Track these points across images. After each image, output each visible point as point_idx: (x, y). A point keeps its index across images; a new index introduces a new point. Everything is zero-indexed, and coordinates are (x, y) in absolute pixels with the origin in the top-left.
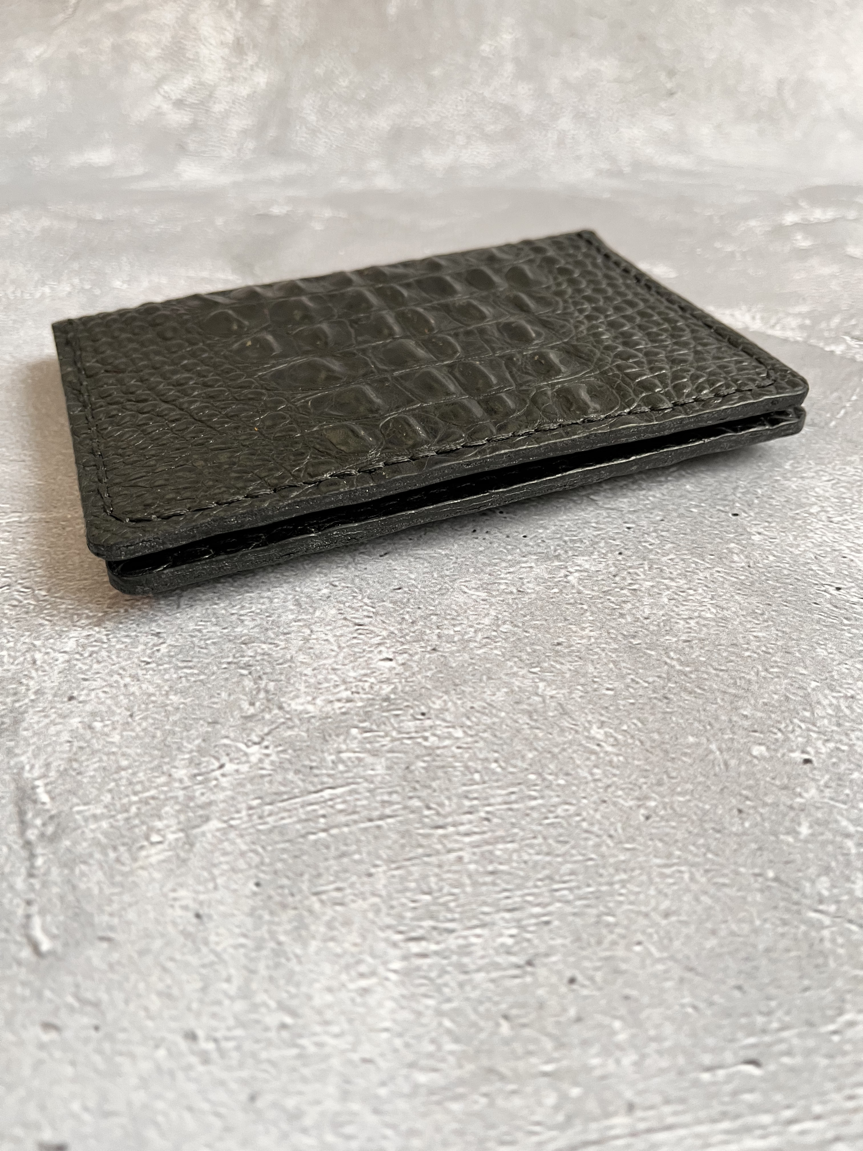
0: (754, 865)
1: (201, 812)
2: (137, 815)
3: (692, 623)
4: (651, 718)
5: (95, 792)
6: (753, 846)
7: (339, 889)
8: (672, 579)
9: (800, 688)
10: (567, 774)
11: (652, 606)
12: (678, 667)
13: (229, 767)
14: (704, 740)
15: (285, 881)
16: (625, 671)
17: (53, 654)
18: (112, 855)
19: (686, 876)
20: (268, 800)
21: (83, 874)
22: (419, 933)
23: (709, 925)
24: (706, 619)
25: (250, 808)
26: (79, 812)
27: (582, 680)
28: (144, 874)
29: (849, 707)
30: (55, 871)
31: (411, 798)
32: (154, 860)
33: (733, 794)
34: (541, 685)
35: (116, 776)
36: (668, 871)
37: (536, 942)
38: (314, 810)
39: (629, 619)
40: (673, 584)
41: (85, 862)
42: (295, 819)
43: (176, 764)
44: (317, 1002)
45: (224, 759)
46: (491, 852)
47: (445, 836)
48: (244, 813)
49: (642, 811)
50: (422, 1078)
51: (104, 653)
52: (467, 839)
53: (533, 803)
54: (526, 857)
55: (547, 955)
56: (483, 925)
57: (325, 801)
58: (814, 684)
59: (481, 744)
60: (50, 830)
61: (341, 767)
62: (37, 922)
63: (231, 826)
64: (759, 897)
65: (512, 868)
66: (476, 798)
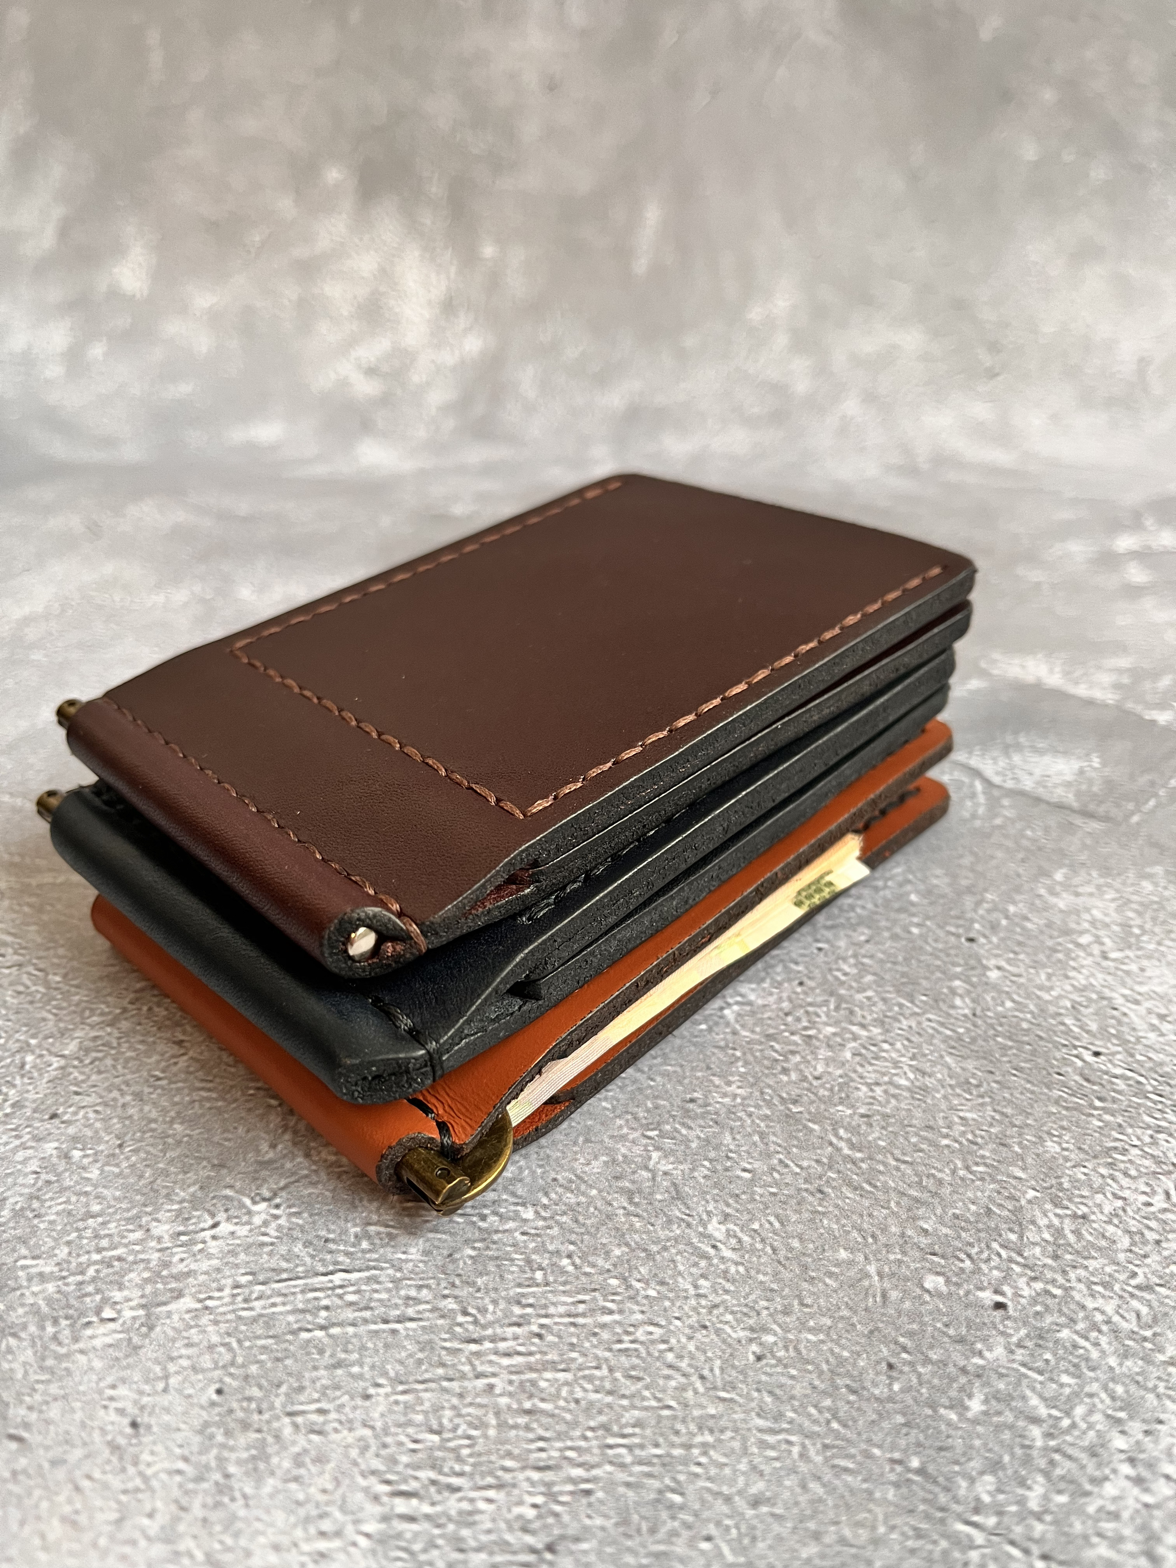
1: (173, 1285)
2: (94, 1280)
3: (879, 1091)
4: (794, 1218)
5: (50, 1243)
6: (900, 1419)
7: (321, 1412)
8: (863, 1026)
9: (1011, 1198)
10: (662, 1283)
11: (828, 1061)
12: (846, 1151)
13: (225, 1228)
15: (255, 1392)
16: (772, 1148)
17: (48, 1058)
18: (50, 1330)
19: (796, 1450)
20: (261, 1278)
23: (812, 1525)
25: (237, 1286)
26: (24, 1268)
27: (712, 1154)
28: (82, 1359)
29: (1077, 1232)
31: (445, 1297)
32: (98, 1343)
33: (885, 1339)
34: (655, 1155)
35: (81, 1225)
36: (771, 1439)
37: (566, 1518)
38: (316, 1299)
39: (794, 1076)
40: (864, 1033)
41: (14, 1335)
42: (289, 1308)
43: (159, 1216)
45: (221, 1216)
46: (533, 1383)
47: (477, 1354)
48: (227, 1291)
51: (109, 1062)
52: (505, 1361)
53: (607, 1319)
54: (579, 1394)
55: (577, 1540)
56: (500, 1487)
57: (333, 1289)
58: (1031, 1194)
59: (555, 1231)
61: (365, 1245)
63: (207, 1308)
64: (891, 1494)
65: (557, 1407)
66: (531, 1305)
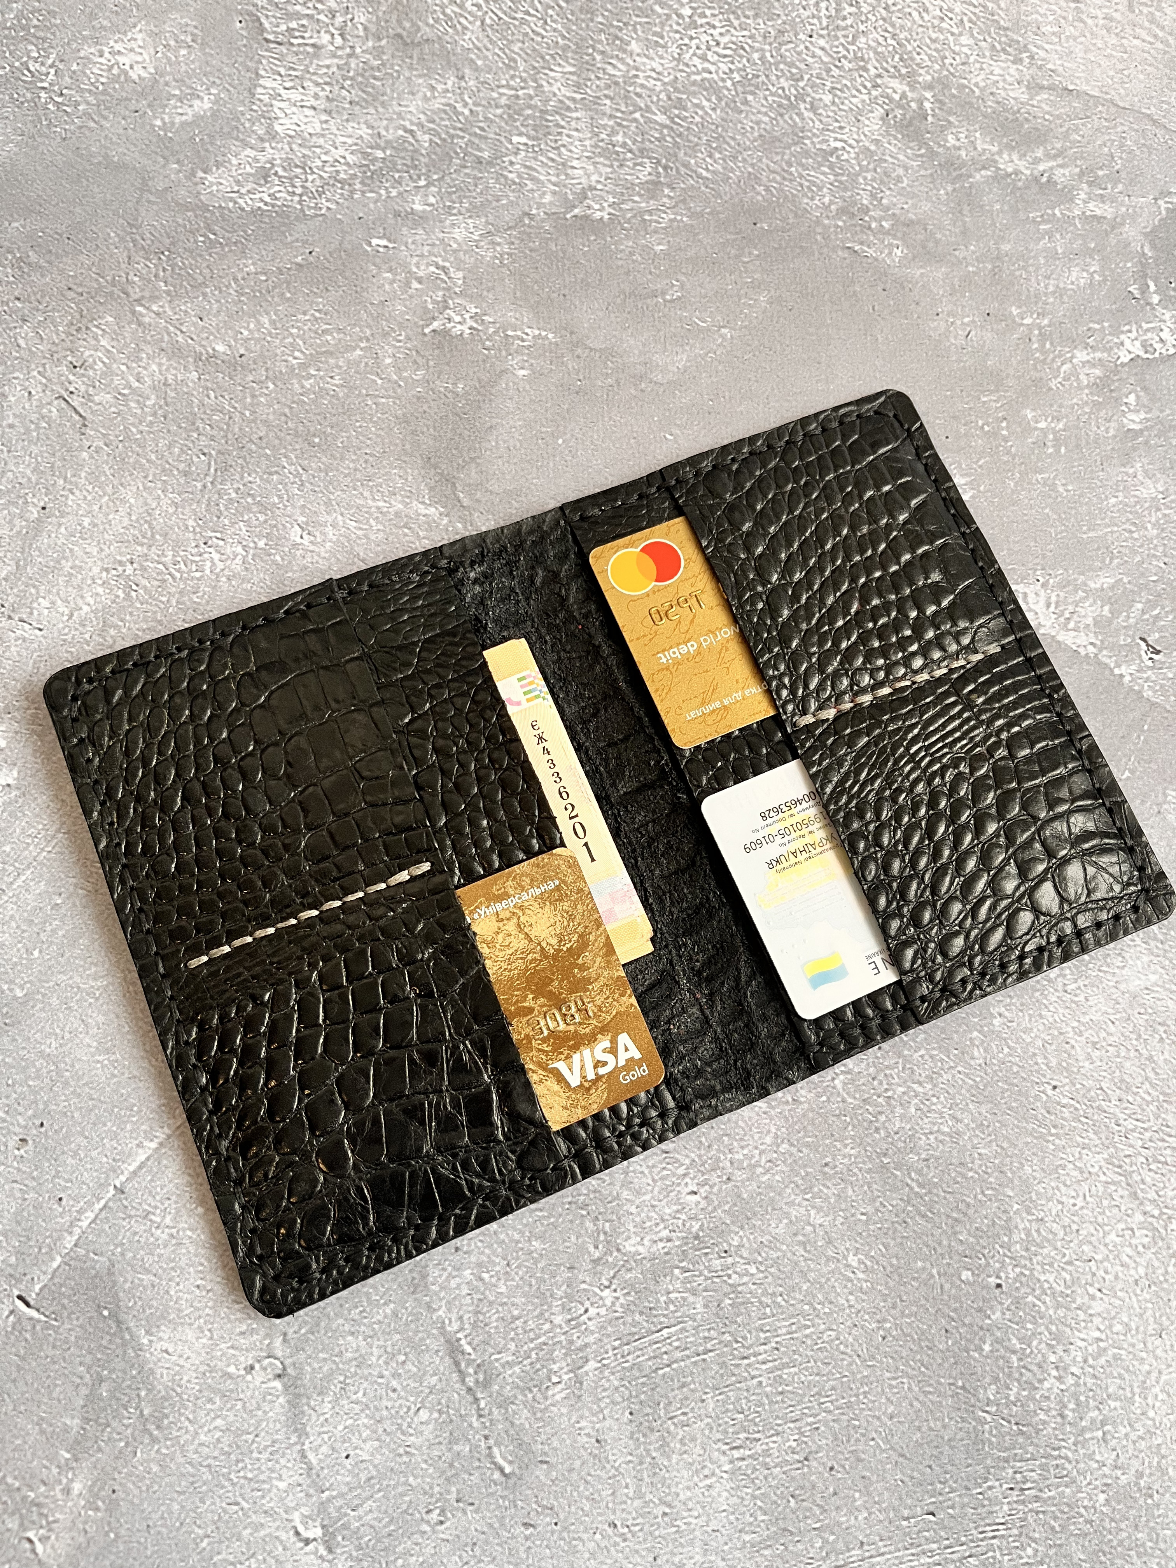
0: (950, 1377)
14: (928, 1265)
21: (515, 1413)
22: (738, 1443)
24: (943, 1133)
30: (495, 1411)
44: (682, 1497)
49: (881, 1332)
50: (747, 1538)
60: (481, 1377)
62: (495, 1450)
